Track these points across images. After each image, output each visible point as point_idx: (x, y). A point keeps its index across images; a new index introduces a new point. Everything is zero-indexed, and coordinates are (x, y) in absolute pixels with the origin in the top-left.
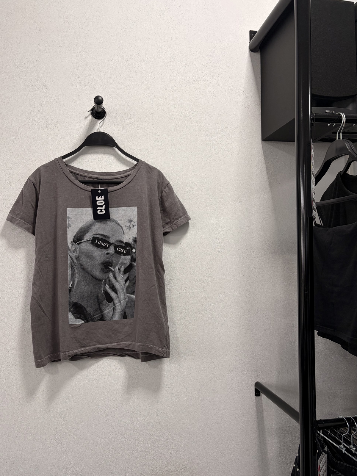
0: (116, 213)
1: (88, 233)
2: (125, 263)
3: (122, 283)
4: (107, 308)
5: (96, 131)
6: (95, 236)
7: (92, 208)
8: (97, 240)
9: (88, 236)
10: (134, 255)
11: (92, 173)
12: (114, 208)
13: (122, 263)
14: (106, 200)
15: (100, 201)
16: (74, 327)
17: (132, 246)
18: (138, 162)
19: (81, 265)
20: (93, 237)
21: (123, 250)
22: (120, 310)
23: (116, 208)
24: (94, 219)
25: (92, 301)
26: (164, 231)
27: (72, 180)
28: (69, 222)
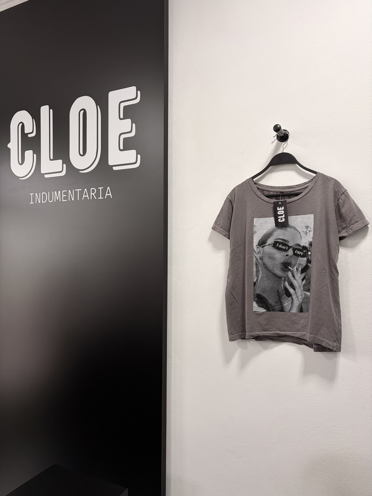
1: (270, 238)
2: (302, 264)
3: (300, 281)
4: (286, 302)
5: (280, 153)
6: (275, 240)
7: (274, 217)
8: (278, 244)
9: (270, 241)
10: (310, 257)
11: (275, 188)
12: (293, 216)
13: (300, 264)
14: (286, 210)
15: (281, 211)
16: (258, 314)
17: (308, 249)
18: (316, 174)
19: (264, 264)
20: (275, 241)
21: (300, 252)
22: (298, 305)
23: (295, 216)
24: (276, 226)
25: (273, 295)
26: (340, 236)
28: (255, 229)
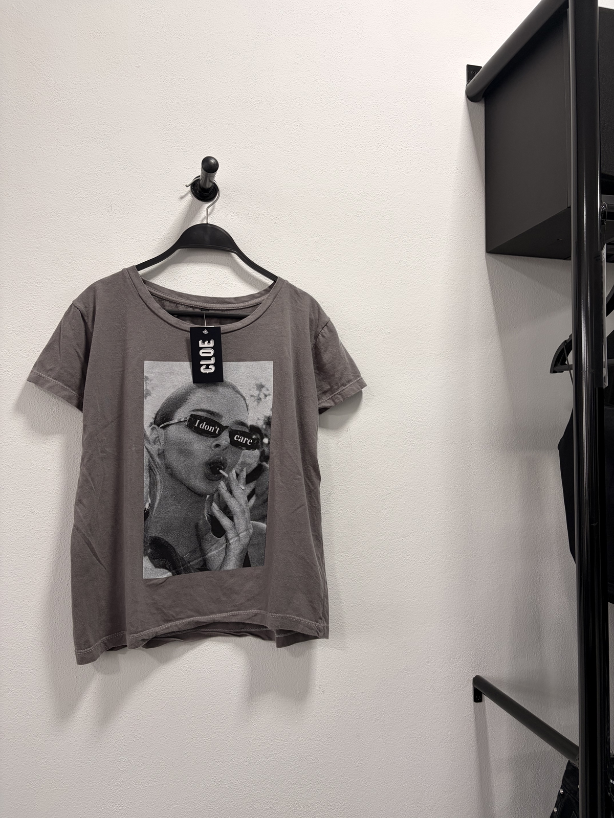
0: (235, 372)
1: (182, 408)
2: (249, 464)
3: (243, 499)
4: (213, 547)
5: (199, 223)
6: (193, 413)
7: (190, 361)
8: (198, 421)
9: (182, 414)
10: (266, 449)
11: (190, 298)
12: (231, 363)
13: (244, 464)
14: (217, 349)
15: (206, 348)
16: (153, 584)
17: (263, 431)
18: (275, 282)
19: (168, 467)
20: (192, 415)
21: (246, 439)
22: (238, 551)
23: (234, 363)
24: (194, 382)
25: (186, 535)
26: (319, 406)
27: (154, 310)
28: (147, 386)
